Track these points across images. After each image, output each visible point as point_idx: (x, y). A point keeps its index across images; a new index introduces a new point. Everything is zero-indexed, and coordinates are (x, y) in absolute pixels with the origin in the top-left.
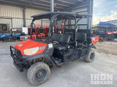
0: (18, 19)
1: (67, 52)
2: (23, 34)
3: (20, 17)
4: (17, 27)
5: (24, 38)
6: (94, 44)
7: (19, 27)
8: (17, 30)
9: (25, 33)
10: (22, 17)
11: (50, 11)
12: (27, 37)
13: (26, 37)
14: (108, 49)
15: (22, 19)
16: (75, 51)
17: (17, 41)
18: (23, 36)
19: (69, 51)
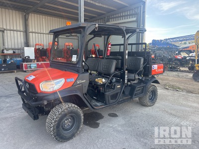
0: (15, 32)
1: (112, 88)
2: (28, 60)
3: (18, 29)
4: (13, 47)
5: (30, 67)
6: (155, 76)
7: (16, 47)
8: (14, 52)
9: (31, 58)
10: (22, 29)
11: (77, 20)
12: (36, 65)
13: (34, 65)
14: (176, 83)
15: (22, 33)
16: (124, 86)
17: (17, 72)
18: (26, 62)
19: (114, 86)
